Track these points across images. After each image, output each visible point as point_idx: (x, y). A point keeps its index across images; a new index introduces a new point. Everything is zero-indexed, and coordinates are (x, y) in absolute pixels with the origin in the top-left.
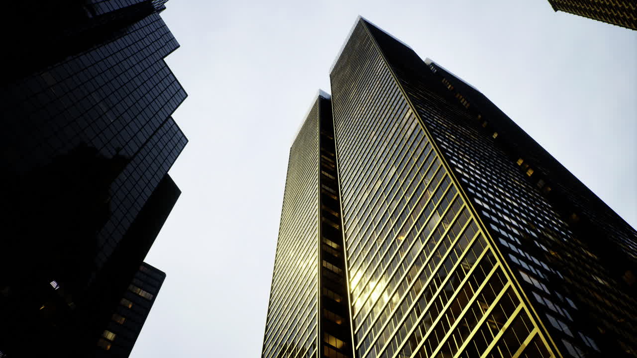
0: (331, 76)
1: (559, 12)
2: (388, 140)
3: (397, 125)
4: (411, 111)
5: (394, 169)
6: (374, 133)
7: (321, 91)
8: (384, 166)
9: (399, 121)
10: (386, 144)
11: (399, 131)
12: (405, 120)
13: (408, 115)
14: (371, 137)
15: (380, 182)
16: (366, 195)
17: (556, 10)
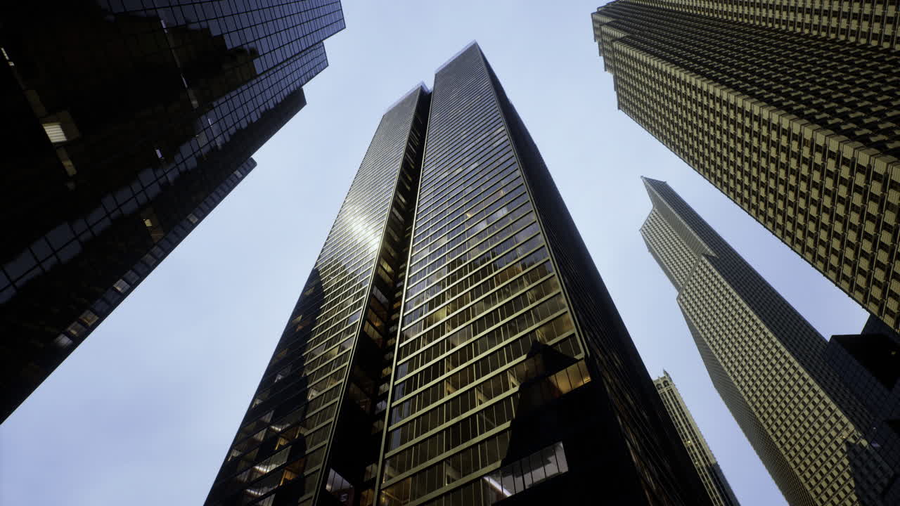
0: (436, 75)
1: (620, 111)
2: (477, 142)
3: (487, 134)
4: (503, 128)
5: (476, 165)
6: (465, 132)
7: (423, 83)
8: (467, 159)
9: (490, 132)
10: (473, 144)
11: (489, 138)
12: (495, 134)
13: (500, 130)
14: (462, 134)
15: (461, 170)
16: (446, 174)
17: (619, 108)
